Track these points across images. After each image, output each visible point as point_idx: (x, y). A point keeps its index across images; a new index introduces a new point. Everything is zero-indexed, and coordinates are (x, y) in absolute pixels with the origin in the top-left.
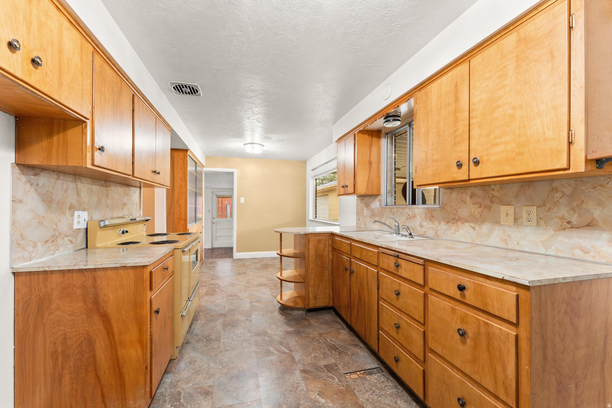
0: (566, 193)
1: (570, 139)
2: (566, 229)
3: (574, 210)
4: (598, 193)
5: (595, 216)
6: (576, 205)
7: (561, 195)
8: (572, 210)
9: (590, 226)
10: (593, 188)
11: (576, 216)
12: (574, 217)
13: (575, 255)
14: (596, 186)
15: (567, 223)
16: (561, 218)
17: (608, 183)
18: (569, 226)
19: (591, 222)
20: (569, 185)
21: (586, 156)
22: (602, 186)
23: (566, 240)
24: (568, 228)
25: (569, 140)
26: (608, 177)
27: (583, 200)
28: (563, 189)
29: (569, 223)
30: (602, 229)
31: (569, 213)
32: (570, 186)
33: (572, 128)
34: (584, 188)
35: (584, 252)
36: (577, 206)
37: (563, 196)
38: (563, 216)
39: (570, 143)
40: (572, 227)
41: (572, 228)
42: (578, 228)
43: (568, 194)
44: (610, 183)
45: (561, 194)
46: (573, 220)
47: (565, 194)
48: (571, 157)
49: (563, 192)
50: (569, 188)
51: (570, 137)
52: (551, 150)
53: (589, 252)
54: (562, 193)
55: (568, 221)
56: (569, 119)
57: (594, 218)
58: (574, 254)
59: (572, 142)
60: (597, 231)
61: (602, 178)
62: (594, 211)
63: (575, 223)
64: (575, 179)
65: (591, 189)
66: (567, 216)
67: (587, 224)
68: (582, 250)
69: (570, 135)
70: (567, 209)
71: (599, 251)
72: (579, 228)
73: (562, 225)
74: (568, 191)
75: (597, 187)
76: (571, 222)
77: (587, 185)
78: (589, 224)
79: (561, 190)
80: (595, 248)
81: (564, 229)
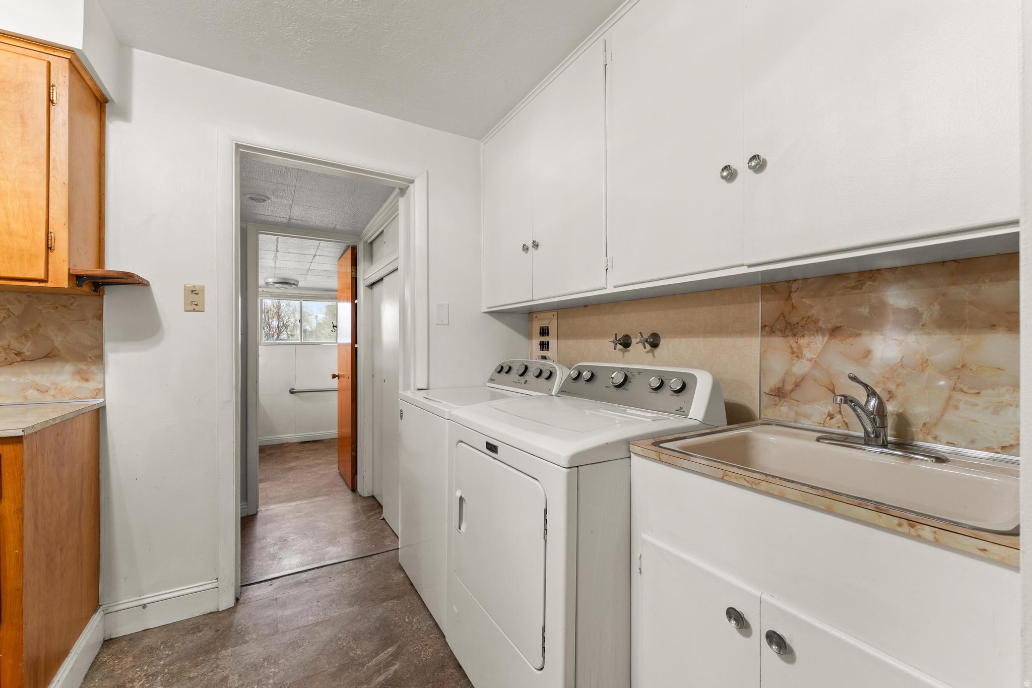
0: (14, 312)
1: (50, 243)
2: (14, 363)
3: (26, 336)
4: (61, 315)
5: (56, 344)
6: (29, 329)
7: (5, 315)
8: (23, 337)
9: (49, 357)
10: (53, 309)
11: (29, 344)
12: (27, 347)
13: (28, 397)
14: (57, 306)
15: (14, 355)
16: (6, 348)
17: (72, 304)
18: (19, 359)
19: (51, 352)
20: (18, 301)
21: (69, 270)
22: (64, 306)
23: (14, 380)
24: (18, 362)
25: (48, 245)
26: (73, 297)
27: (39, 324)
28: (9, 306)
29: (18, 354)
30: (64, 360)
31: (19, 340)
32: (20, 302)
33: (50, 230)
34: (40, 307)
35: (41, 392)
36: (32, 331)
37: (9, 316)
38: (9, 345)
39: (49, 248)
40: (24, 360)
41: (23, 362)
42: (32, 361)
43: (16, 314)
44: (74, 304)
45: (6, 313)
46: (24, 351)
47: (12, 313)
48: (50, 266)
49: (8, 310)
50: (19, 305)
51: (50, 241)
52: (20, 251)
53: (47, 391)
54: (6, 311)
55: (16, 352)
56: (47, 217)
57: (55, 347)
58: (26, 398)
59: (51, 248)
60: (58, 363)
61: (65, 297)
62: (55, 337)
63: (28, 354)
64: (27, 294)
65: (51, 309)
66: (15, 344)
67: (46, 355)
68: (38, 390)
69: (50, 238)
70: (16, 334)
71: (62, 388)
72: (34, 360)
73: (6, 359)
74: (17, 309)
75: (60, 308)
76: (22, 353)
77: (46, 304)
78: (48, 354)
79: (5, 307)
80: (56, 385)
81: (11, 364)
